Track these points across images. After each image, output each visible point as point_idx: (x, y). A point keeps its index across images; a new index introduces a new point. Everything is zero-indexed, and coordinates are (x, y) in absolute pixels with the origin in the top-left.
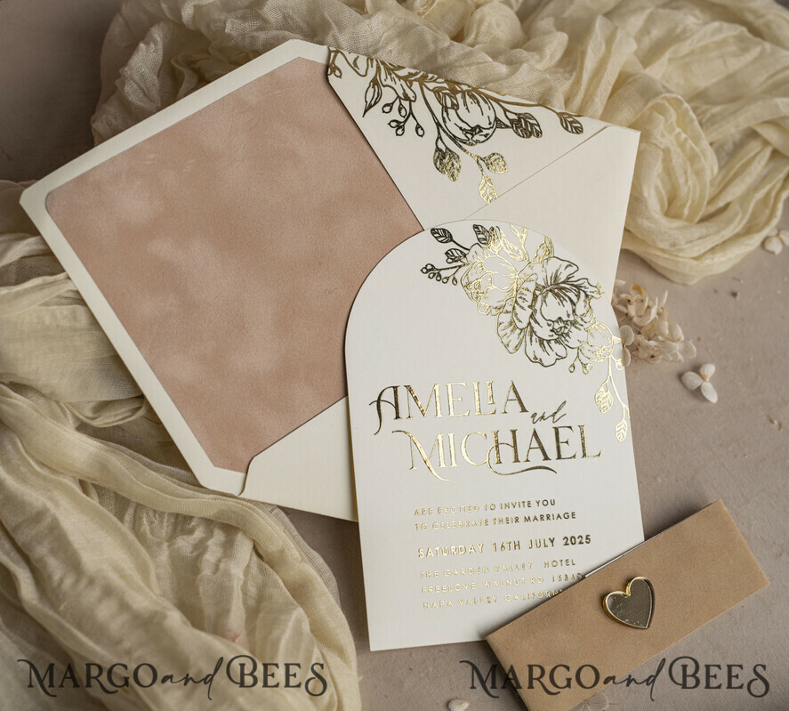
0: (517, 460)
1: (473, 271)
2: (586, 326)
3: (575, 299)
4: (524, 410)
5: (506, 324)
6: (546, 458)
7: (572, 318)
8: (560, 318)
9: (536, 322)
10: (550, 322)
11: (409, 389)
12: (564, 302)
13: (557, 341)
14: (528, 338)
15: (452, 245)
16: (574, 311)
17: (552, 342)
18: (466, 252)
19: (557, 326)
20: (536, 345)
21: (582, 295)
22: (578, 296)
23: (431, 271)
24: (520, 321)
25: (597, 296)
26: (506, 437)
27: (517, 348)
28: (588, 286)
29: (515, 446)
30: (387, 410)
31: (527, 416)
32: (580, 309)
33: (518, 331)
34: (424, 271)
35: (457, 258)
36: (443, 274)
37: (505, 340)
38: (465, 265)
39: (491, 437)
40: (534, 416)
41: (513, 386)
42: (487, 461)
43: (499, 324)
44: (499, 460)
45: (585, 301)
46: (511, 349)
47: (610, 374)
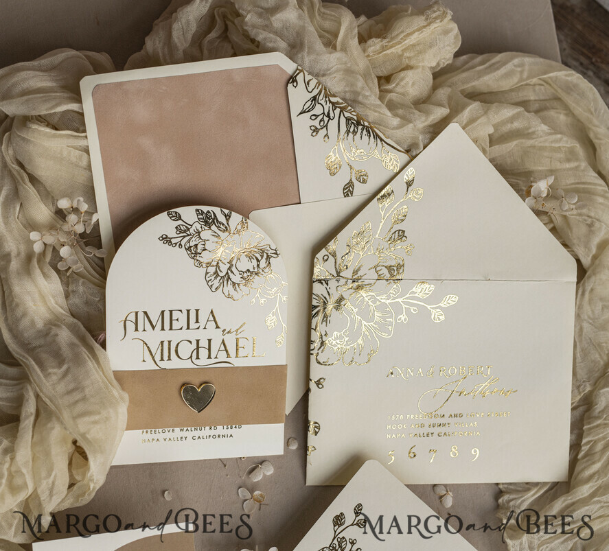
0: (209, 357)
1: (193, 239)
2: (265, 275)
3: (260, 258)
4: (218, 327)
5: (212, 273)
6: (228, 356)
7: (256, 270)
8: (248, 270)
9: (232, 272)
10: (242, 272)
11: (145, 313)
12: (252, 260)
13: (244, 285)
14: (225, 282)
15: (180, 222)
16: (258, 266)
17: (241, 285)
18: (189, 227)
19: (245, 275)
20: (230, 286)
21: (265, 255)
22: (262, 256)
23: (166, 239)
24: (221, 271)
25: (275, 256)
26: (204, 343)
27: (217, 289)
28: (269, 249)
29: (209, 350)
30: (130, 326)
31: (219, 330)
32: (263, 264)
33: (219, 278)
34: (161, 239)
35: (183, 231)
36: (174, 241)
37: (210, 284)
38: (188, 235)
39: (194, 343)
40: (224, 331)
41: (212, 312)
42: (191, 357)
43: (207, 273)
44: (198, 358)
45: (266, 259)
46: (213, 289)
47: (277, 305)
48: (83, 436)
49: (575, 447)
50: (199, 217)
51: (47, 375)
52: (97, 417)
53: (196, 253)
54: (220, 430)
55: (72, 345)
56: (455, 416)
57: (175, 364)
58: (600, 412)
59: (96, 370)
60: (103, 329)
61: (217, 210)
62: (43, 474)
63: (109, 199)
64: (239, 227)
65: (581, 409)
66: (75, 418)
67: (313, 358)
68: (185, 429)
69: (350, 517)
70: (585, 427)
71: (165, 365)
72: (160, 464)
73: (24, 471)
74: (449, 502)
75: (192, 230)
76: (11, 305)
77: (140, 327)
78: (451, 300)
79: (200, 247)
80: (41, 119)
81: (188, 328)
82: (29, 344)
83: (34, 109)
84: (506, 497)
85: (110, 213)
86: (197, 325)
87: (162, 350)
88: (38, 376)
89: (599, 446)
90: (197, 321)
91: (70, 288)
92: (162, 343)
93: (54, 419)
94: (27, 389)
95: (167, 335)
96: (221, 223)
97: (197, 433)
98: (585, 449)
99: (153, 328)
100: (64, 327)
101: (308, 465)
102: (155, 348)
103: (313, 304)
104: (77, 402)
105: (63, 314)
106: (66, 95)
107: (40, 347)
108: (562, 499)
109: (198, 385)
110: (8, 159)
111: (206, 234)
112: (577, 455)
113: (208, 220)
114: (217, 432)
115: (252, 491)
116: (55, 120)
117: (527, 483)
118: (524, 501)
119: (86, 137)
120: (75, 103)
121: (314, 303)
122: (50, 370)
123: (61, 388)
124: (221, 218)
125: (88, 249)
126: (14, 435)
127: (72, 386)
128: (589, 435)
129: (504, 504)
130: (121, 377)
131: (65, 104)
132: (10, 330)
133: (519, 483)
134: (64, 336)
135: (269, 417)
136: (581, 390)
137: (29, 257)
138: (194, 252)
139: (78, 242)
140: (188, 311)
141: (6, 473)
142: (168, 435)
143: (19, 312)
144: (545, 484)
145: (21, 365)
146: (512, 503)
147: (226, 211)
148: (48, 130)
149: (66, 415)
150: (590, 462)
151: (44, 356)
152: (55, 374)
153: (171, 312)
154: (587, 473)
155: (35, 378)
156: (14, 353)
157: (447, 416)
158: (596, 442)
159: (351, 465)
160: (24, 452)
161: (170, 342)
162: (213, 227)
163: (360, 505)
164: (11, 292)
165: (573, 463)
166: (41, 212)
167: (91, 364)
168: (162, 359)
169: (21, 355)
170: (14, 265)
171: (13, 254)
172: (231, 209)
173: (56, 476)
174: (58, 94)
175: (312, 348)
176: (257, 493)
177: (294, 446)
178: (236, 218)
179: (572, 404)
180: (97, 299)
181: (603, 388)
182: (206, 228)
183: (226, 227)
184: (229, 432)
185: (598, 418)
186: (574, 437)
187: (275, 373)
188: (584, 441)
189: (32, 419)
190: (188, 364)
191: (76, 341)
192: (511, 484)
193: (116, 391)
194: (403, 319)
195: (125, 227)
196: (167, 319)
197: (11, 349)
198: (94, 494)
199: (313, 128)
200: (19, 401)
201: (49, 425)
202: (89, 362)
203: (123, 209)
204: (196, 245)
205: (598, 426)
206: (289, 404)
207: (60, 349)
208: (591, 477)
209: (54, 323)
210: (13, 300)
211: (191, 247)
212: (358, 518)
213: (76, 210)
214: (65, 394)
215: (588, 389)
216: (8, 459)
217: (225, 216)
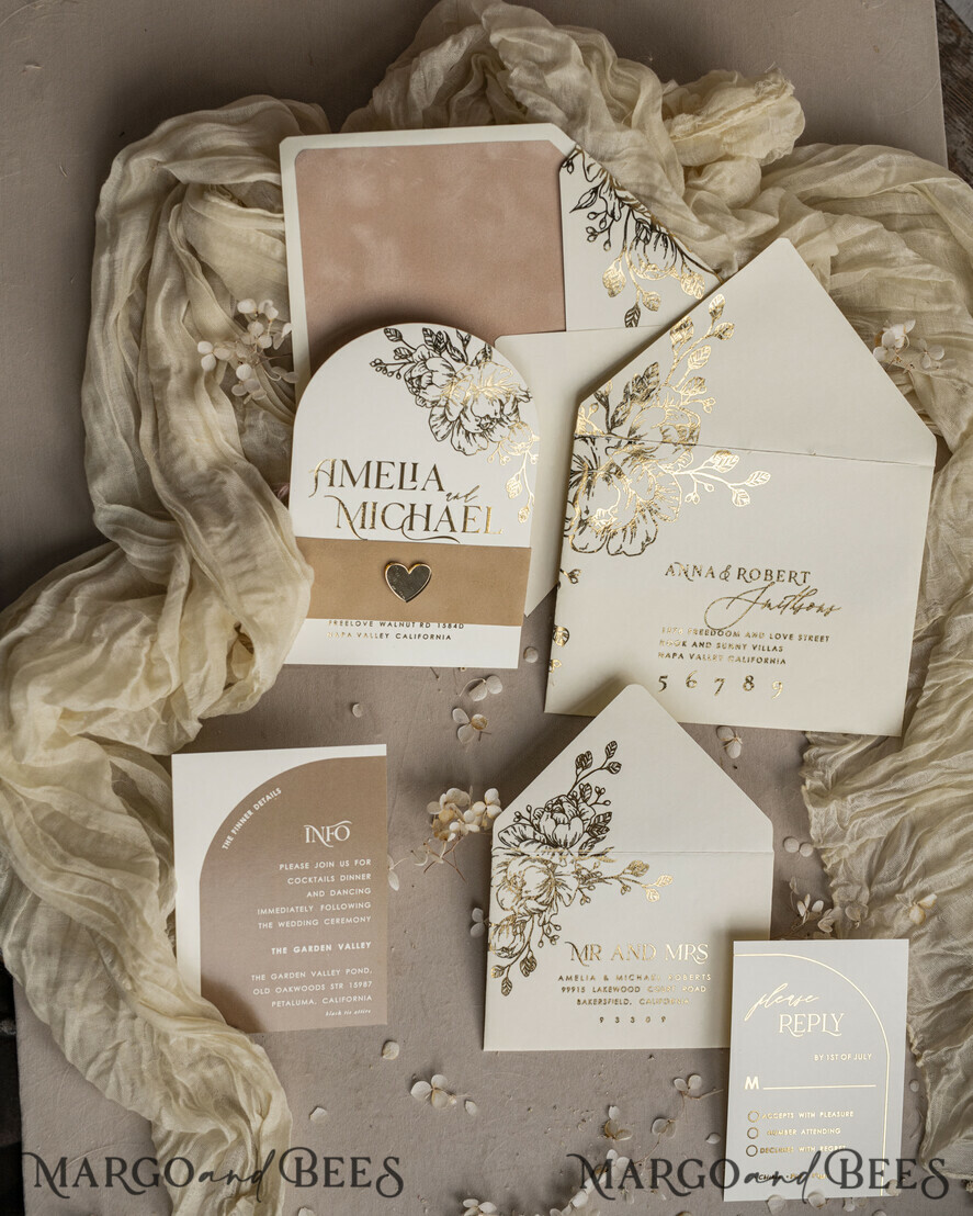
0: (427, 529)
1: (417, 368)
2: (510, 424)
3: (504, 401)
4: (441, 489)
5: (438, 416)
6: (453, 530)
7: (498, 416)
8: (488, 416)
9: (466, 416)
10: (478, 418)
11: (345, 462)
12: (494, 403)
13: (481, 435)
14: (456, 430)
15: (400, 344)
16: (502, 411)
17: (477, 435)
19: (483, 422)
20: (462, 436)
21: (512, 398)
22: (508, 399)
23: (380, 365)
24: (451, 414)
25: (525, 399)
26: (421, 510)
27: (443, 438)
28: (518, 390)
29: (428, 519)
30: (324, 479)
31: (444, 494)
32: (508, 409)
33: (448, 423)
34: (373, 364)
35: (404, 356)
36: (390, 368)
37: (435, 430)
38: (410, 362)
39: (408, 508)
40: (449, 495)
41: (435, 469)
42: (402, 527)
43: (432, 416)
44: (411, 528)
45: (514, 403)
46: (439, 438)
47: (524, 466)
48: (250, 618)
49: (914, 691)
50: (428, 338)
51: (207, 535)
52: (270, 596)
53: (419, 387)
54: (434, 628)
55: (243, 498)
56: (755, 635)
57: (379, 534)
58: (951, 647)
59: (273, 533)
60: (286, 479)
61: (451, 332)
62: (193, 666)
63: (307, 306)
64: (480, 357)
65: (928, 640)
66: (239, 594)
67: (567, 542)
68: (387, 623)
69: (599, 758)
70: (930, 666)
71: (367, 534)
72: (350, 667)
73: (168, 658)
74: (736, 751)
75: (415, 356)
76: (165, 438)
77: (337, 481)
78: (760, 478)
79: (425, 380)
80: (225, 191)
81: (401, 487)
82: (187, 491)
83: (215, 176)
84: (813, 751)
85: (308, 324)
86: (413, 484)
87: (364, 514)
88: (196, 534)
89: (947, 693)
90: (414, 480)
91: (247, 422)
92: (364, 504)
93: (212, 593)
94: (179, 551)
95: (371, 495)
96: (455, 349)
97: (403, 630)
98: (927, 694)
99: (354, 483)
100: (234, 472)
101: (549, 685)
102: (354, 509)
103: (572, 468)
104: (244, 574)
105: (234, 456)
106: (260, 160)
107: (200, 496)
108: (889, 759)
109: (409, 563)
110: (175, 241)
111: (434, 363)
112: (917, 701)
113: (439, 345)
114: (429, 631)
115: (470, 714)
116: (243, 193)
117: (845, 735)
118: (838, 757)
119: (283, 219)
120: (272, 171)
121: (575, 467)
122: (212, 529)
123: (225, 553)
124: (457, 343)
125: (275, 370)
126: (157, 611)
127: (240, 551)
128: (933, 676)
129: (810, 760)
130: (306, 546)
131: (258, 172)
132: (162, 471)
133: (834, 734)
134: (234, 484)
135: (500, 615)
136: (930, 615)
137: (194, 376)
138: (416, 386)
139: (261, 360)
140: (403, 465)
141: (144, 660)
142: (365, 629)
143: (175, 449)
144: (869, 737)
145: (174, 520)
146: (820, 760)
147: (464, 334)
148: (232, 206)
149: (229, 589)
150: (932, 713)
151: (206, 509)
152: (218, 534)
153: (380, 463)
154: (928, 727)
155: (191, 536)
156: (164, 502)
157: (743, 634)
158: (942, 686)
159: (607, 690)
160: (169, 633)
161: (375, 504)
162: (445, 354)
163: (614, 743)
164: (167, 420)
165: (910, 713)
166: (216, 316)
167: (266, 524)
168: (363, 527)
169: (174, 506)
170: (174, 384)
171: (173, 370)
172: (471, 331)
173: (209, 669)
174: (250, 158)
175: (566, 528)
176: (477, 716)
177: (533, 659)
178: (476, 345)
179: (916, 633)
180: (281, 439)
181: (959, 614)
182: (435, 355)
183: (462, 356)
184: (446, 631)
185: (949, 654)
186: (914, 678)
187: (514, 558)
188: (927, 684)
189: (184, 590)
190: (397, 536)
191: (250, 493)
192: (822, 733)
193: (298, 564)
194: (693, 498)
195: (326, 344)
196: (373, 473)
197: (161, 496)
198: (257, 699)
199: (590, 230)
200: (167, 567)
201: (206, 600)
202: (265, 522)
203: (326, 319)
204: (420, 377)
205: (947, 665)
206: (531, 602)
207: (227, 502)
208: (931, 733)
209: (221, 466)
210: (169, 432)
211: (412, 378)
212: (609, 761)
213: (262, 317)
214: (228, 563)
215: (940, 614)
216: (147, 641)
217: (462, 340)
